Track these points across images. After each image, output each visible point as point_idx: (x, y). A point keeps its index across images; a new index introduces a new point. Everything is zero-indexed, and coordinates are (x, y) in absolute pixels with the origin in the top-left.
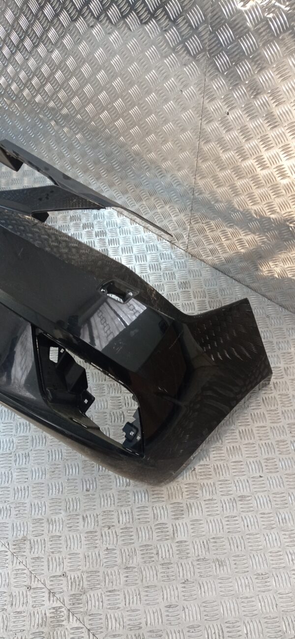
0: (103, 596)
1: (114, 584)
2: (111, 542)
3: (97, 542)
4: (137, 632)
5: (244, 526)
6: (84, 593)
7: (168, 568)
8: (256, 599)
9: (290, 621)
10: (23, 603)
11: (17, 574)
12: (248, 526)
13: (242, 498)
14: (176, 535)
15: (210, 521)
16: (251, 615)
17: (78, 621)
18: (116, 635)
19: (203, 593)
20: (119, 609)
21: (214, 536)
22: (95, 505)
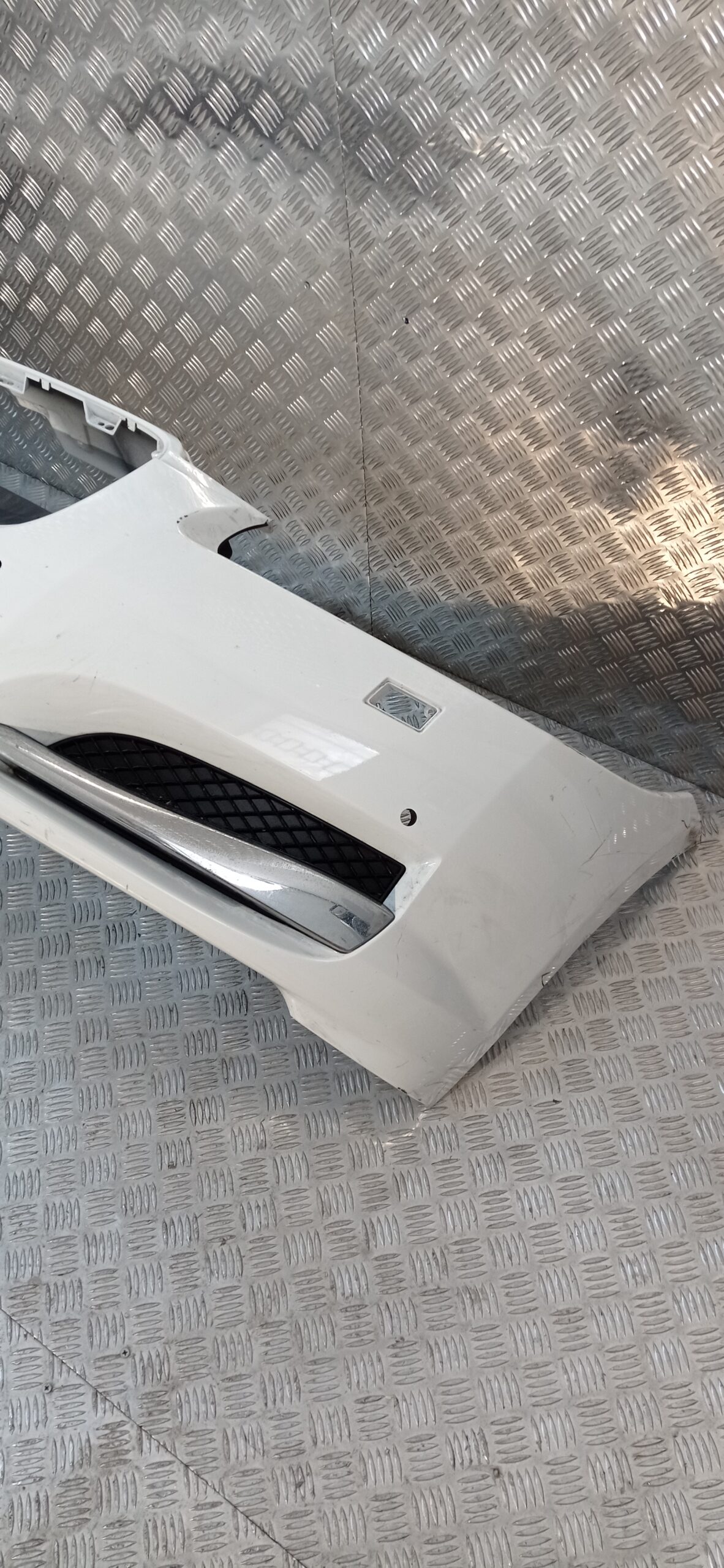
0: (216, 1390)
1: (238, 1362)
2: (228, 1273)
3: (197, 1274)
4: (294, 1462)
5: (523, 1209)
6: (173, 1389)
7: (359, 1317)
8: (556, 1367)
9: (634, 1406)
10: (38, 1421)
11: (20, 1361)
12: (531, 1210)
13: (518, 1150)
14: (372, 1243)
15: (448, 1206)
16: (548, 1402)
17: (162, 1450)
18: (248, 1471)
19: (438, 1365)
20: (251, 1417)
21: (457, 1239)
22: (188, 1197)
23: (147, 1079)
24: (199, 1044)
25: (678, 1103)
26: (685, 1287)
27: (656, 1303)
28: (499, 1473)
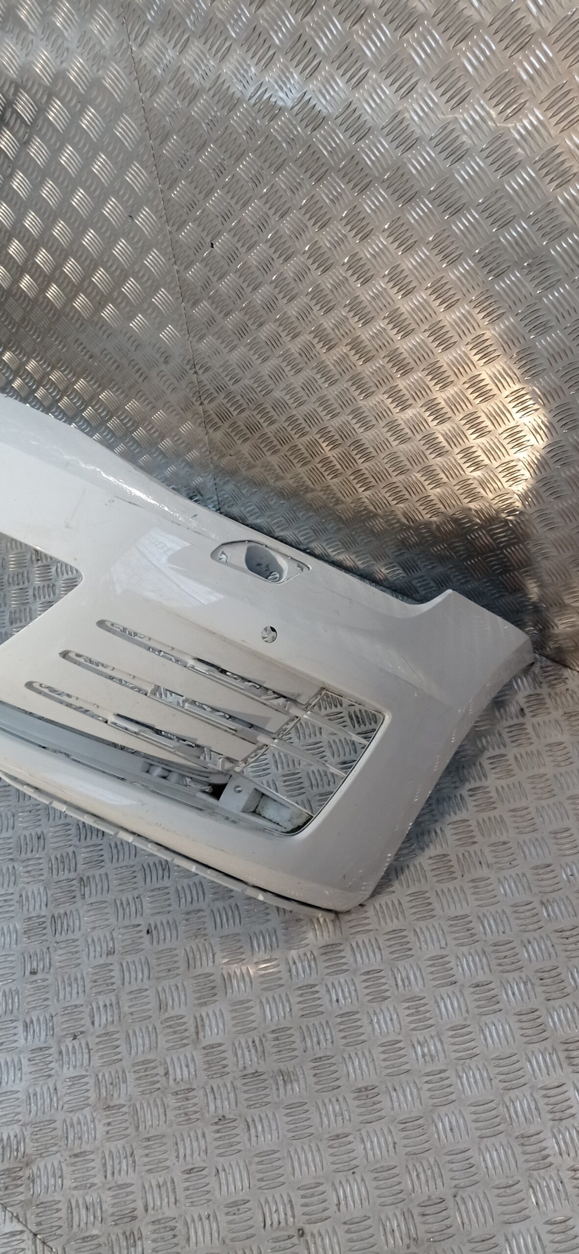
0: (64, 1166)
1: (84, 1140)
2: (78, 1064)
3: (51, 1066)
4: (128, 1228)
5: (331, 1000)
6: (27, 1165)
7: (187, 1099)
8: (355, 1138)
9: (420, 1170)
12: (337, 1001)
13: (328, 948)
14: (201, 1034)
15: (267, 999)
16: (347, 1168)
17: (15, 1221)
18: (87, 1237)
19: (254, 1139)
20: (93, 1188)
21: (274, 1028)
22: (47, 999)
23: (16, 897)
24: (61, 866)
25: (464, 903)
26: (467, 1064)
27: (442, 1079)
28: (303, 1233)
